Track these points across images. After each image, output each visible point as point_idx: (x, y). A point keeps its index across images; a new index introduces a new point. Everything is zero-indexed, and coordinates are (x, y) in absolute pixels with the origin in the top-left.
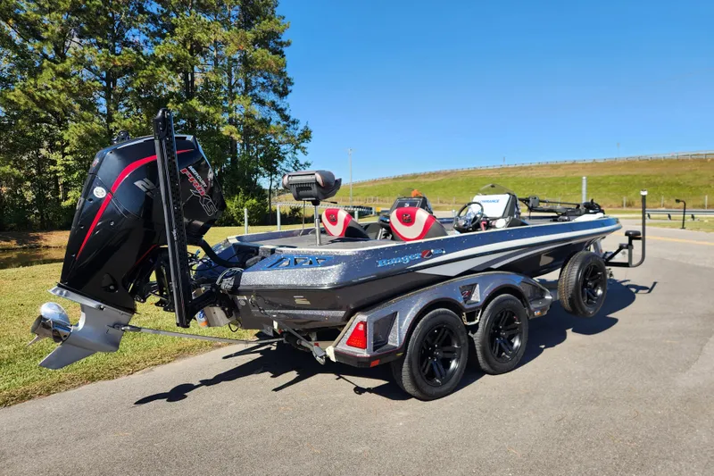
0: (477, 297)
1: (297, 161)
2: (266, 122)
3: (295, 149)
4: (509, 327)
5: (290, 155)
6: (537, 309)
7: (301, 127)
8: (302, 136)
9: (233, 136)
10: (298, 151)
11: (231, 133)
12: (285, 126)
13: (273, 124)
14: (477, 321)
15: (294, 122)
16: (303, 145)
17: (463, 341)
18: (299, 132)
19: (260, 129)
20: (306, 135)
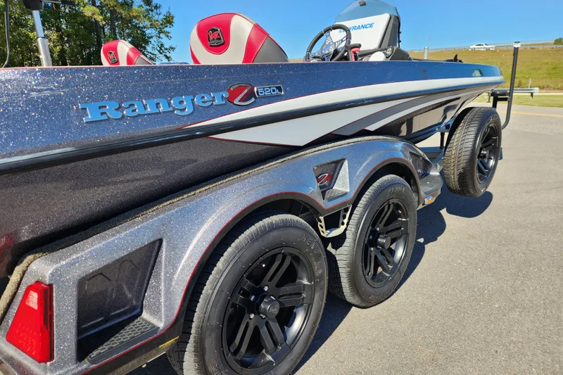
0: (344, 184)
1: (162, 45)
2: (128, 5)
3: (160, 33)
4: (390, 227)
5: (155, 39)
6: (428, 194)
7: (164, 11)
8: (165, 21)
9: (95, 16)
10: (162, 35)
11: (93, 14)
12: (148, 11)
13: (135, 7)
14: (342, 228)
15: (156, 7)
16: (166, 29)
17: (318, 272)
18: (161, 17)
19: (122, 11)
20: (169, 21)
